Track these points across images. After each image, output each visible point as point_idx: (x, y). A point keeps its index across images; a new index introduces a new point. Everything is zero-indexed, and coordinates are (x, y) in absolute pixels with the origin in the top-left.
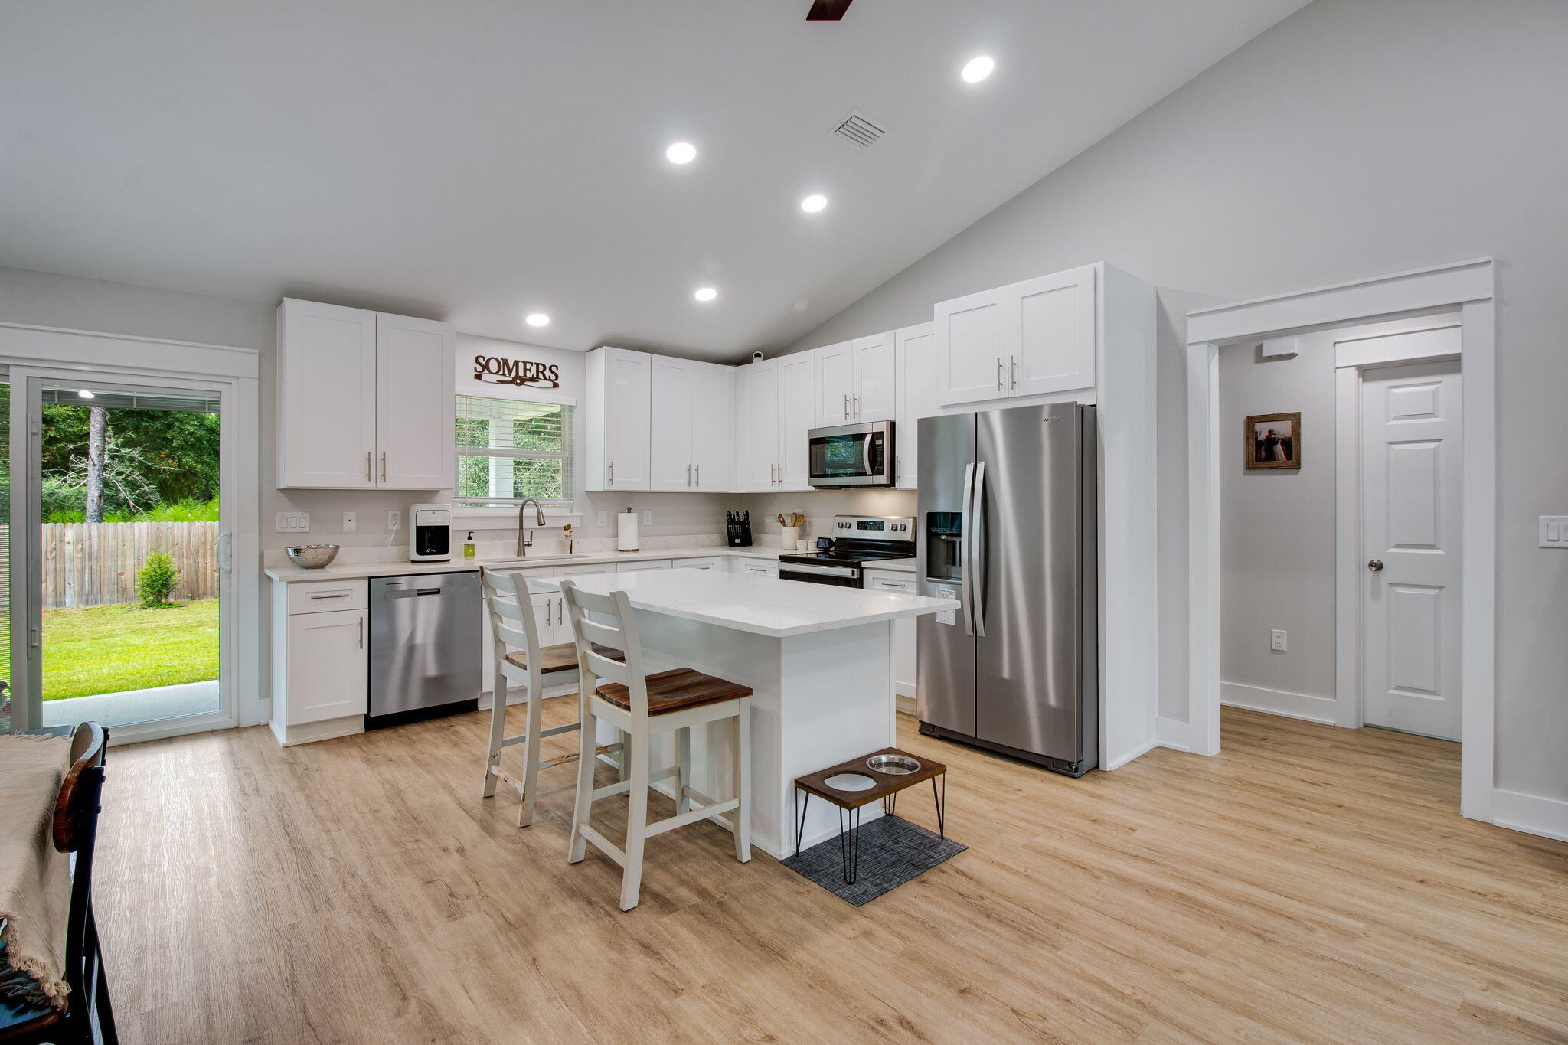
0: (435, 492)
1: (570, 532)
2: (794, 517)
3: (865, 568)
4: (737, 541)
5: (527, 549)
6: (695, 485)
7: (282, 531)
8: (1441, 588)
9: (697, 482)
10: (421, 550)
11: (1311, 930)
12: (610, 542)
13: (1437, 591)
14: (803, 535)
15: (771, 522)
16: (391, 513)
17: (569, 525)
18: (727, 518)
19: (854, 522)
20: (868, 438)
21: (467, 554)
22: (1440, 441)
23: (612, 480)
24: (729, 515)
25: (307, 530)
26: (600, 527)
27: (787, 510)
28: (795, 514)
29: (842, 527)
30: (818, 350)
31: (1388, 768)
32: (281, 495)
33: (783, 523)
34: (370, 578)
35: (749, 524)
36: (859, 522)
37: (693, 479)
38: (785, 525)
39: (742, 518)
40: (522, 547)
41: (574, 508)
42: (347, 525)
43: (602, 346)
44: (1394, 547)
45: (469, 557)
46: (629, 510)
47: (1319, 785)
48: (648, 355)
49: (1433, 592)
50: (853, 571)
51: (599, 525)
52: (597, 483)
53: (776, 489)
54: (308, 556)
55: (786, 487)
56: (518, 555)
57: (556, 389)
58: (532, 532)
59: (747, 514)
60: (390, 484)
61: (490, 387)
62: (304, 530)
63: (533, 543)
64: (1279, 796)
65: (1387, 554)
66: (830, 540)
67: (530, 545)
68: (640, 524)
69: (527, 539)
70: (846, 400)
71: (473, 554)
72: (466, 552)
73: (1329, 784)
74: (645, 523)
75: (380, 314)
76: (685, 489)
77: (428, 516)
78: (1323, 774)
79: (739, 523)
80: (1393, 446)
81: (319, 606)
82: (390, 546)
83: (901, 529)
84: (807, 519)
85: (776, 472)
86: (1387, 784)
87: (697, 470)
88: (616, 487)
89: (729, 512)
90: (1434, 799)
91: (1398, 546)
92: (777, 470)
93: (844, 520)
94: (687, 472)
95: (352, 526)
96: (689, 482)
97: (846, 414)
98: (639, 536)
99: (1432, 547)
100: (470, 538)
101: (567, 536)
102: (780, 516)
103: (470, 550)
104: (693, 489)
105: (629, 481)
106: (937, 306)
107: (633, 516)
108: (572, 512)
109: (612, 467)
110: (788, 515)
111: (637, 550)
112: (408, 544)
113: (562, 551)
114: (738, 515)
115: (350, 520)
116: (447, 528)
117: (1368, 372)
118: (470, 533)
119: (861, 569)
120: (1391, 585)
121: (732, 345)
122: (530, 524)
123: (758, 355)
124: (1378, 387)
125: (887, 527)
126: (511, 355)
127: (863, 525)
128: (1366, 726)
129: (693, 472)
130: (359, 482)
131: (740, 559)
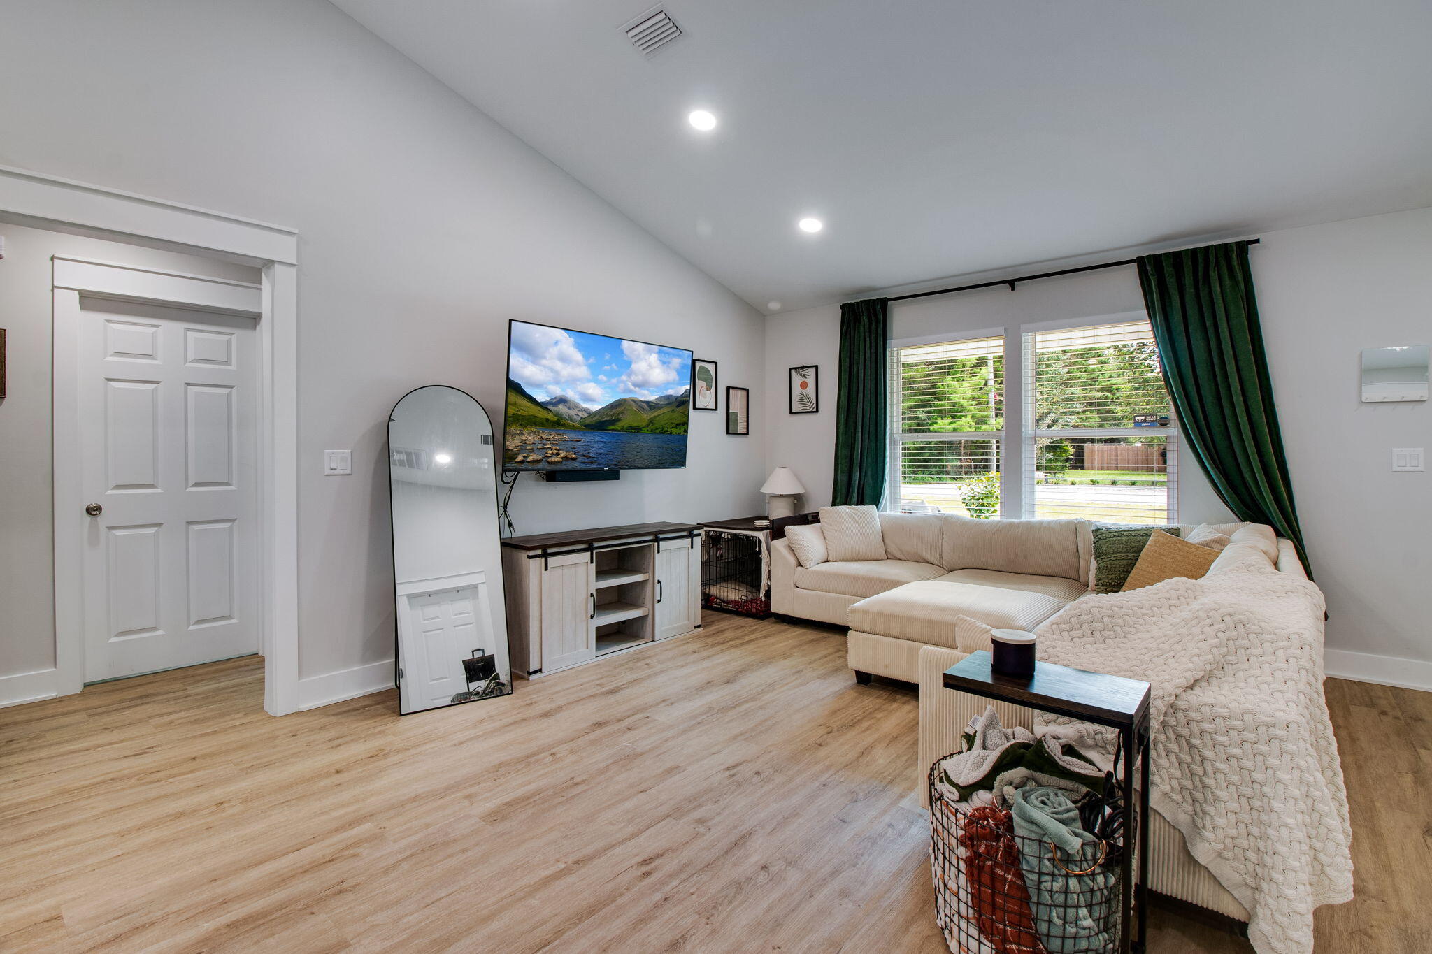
8: (159, 525)
11: (355, 856)
13: (156, 529)
22: (158, 382)
31: (164, 711)
44: (113, 489)
47: (146, 753)
49: (153, 530)
64: (133, 781)
65: (107, 496)
73: (152, 747)
78: (130, 743)
80: (112, 383)
86: (190, 722)
90: (239, 716)
91: (118, 487)
99: (152, 486)
117: (90, 300)
120: (110, 528)
124: (97, 319)
128: (86, 686)
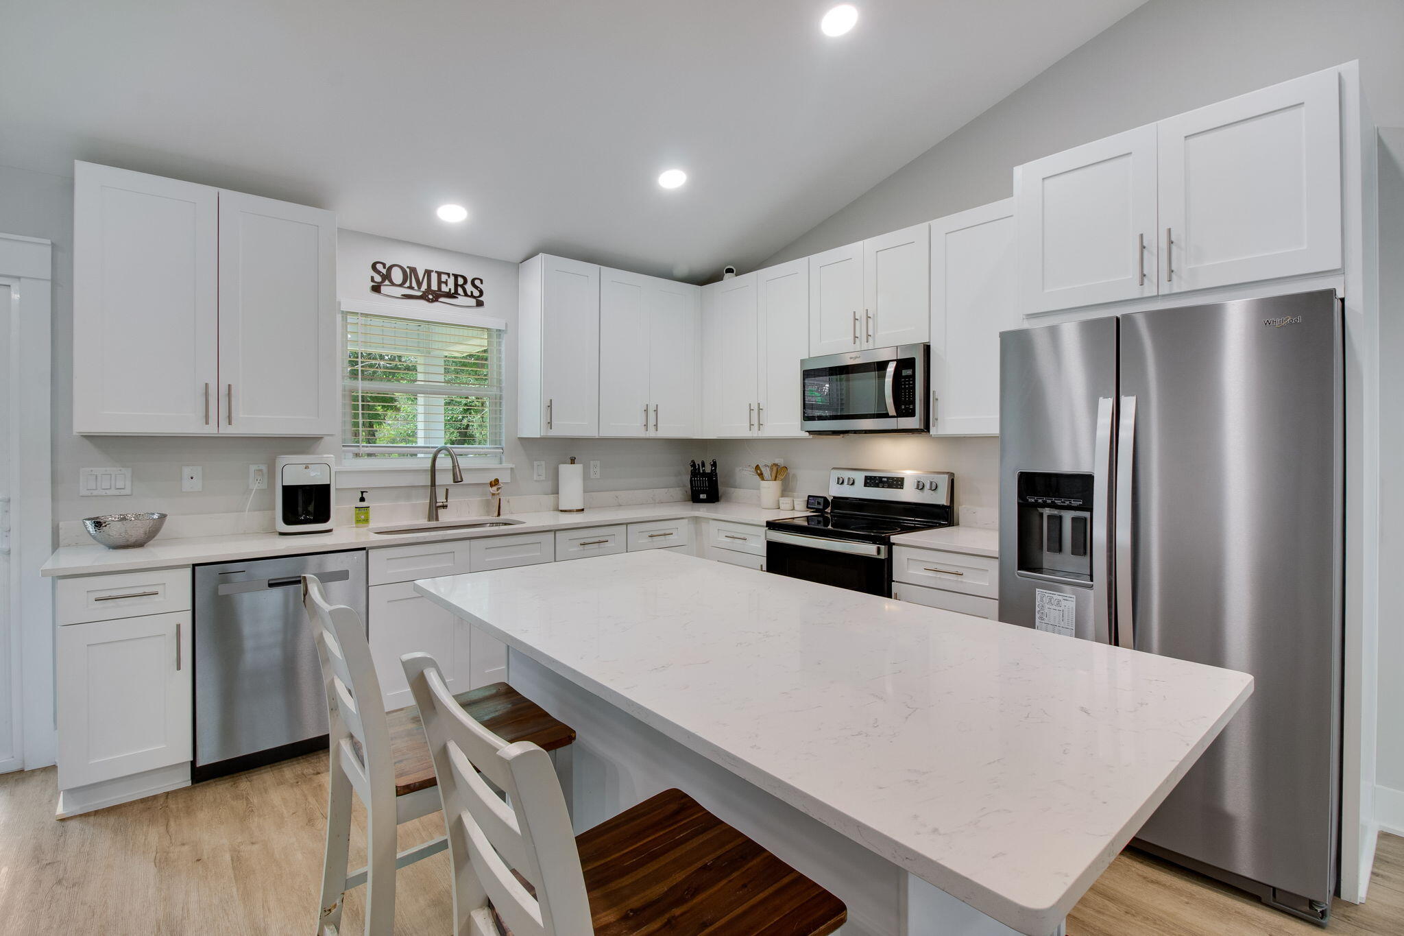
0: (316, 439)
1: (498, 489)
2: (775, 469)
3: (894, 544)
4: (703, 496)
5: (441, 511)
6: (654, 428)
7: (88, 493)
9: (656, 425)
10: (290, 518)
12: (549, 500)
14: (786, 491)
15: (745, 474)
16: (253, 468)
17: (497, 481)
18: (690, 469)
19: (860, 478)
20: (891, 368)
21: (358, 521)
23: (550, 423)
24: (693, 465)
25: (128, 491)
26: (536, 481)
27: (765, 460)
28: (776, 465)
29: (843, 483)
30: (814, 258)
32: (86, 442)
33: (761, 475)
34: (194, 566)
35: (716, 475)
36: (866, 478)
37: (652, 422)
38: (763, 479)
39: (708, 469)
40: (434, 510)
41: (504, 459)
42: (187, 485)
43: (537, 254)
45: (360, 524)
46: (573, 461)
48: (597, 267)
50: (879, 549)
51: (535, 479)
52: (532, 427)
53: (754, 434)
54: (115, 530)
55: (769, 432)
56: (429, 520)
57: (480, 309)
58: (447, 490)
59: (714, 464)
60: (239, 428)
61: (392, 303)
62: (123, 492)
63: (448, 504)
66: (825, 498)
67: (445, 507)
68: (586, 477)
69: (441, 499)
70: (856, 319)
71: (367, 520)
72: (357, 517)
74: (592, 476)
75: (223, 191)
76: (642, 434)
77: (300, 472)
79: (704, 474)
81: (110, 609)
82: (247, 512)
83: (931, 489)
84: (791, 472)
85: (755, 414)
87: (656, 411)
88: (556, 432)
89: (693, 462)
92: (757, 412)
93: (846, 475)
94: (644, 414)
95: (197, 484)
96: (646, 425)
97: (855, 337)
98: (585, 491)
100: (362, 499)
101: (493, 494)
102: (757, 467)
103: (362, 515)
104: (651, 434)
105: (570, 426)
106: (1018, 171)
107: (577, 468)
108: (501, 464)
109: (550, 406)
110: (766, 466)
111: (583, 510)
112: (274, 509)
113: (488, 513)
114: (703, 465)
115: (192, 476)
116: (326, 488)
118: (362, 493)
119: (890, 546)
121: (699, 257)
122: (444, 479)
123: (730, 271)
125: (909, 485)
126: (423, 262)
127: (871, 482)
129: (651, 413)
130: (191, 424)
131: (711, 522)
